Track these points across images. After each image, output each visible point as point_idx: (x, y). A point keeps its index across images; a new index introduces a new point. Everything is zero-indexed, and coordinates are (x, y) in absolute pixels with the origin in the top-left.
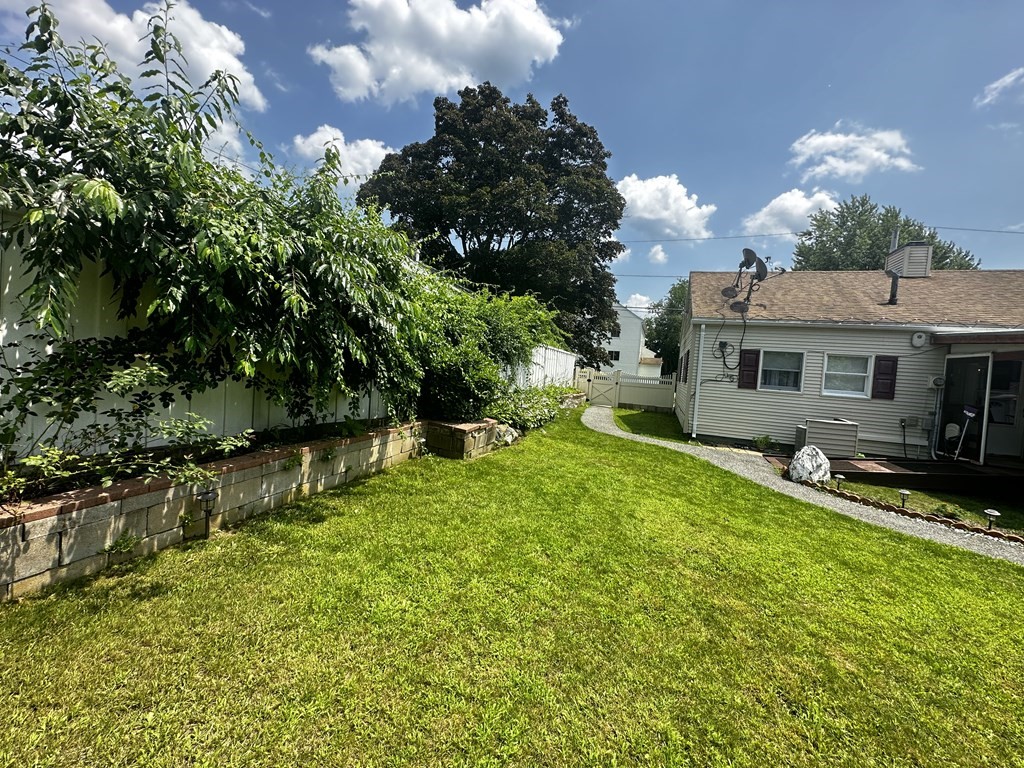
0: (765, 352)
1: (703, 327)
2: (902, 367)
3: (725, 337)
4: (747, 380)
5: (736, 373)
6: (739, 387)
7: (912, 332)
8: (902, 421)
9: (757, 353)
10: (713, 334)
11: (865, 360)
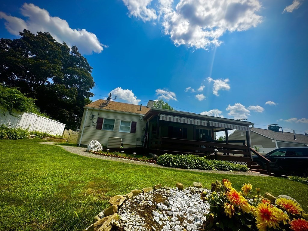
0: (105, 119)
1: (87, 109)
2: (137, 124)
3: (94, 113)
4: (99, 127)
5: (96, 124)
6: (97, 129)
7: (139, 116)
8: (137, 139)
9: (102, 119)
10: (90, 112)
11: (130, 122)
